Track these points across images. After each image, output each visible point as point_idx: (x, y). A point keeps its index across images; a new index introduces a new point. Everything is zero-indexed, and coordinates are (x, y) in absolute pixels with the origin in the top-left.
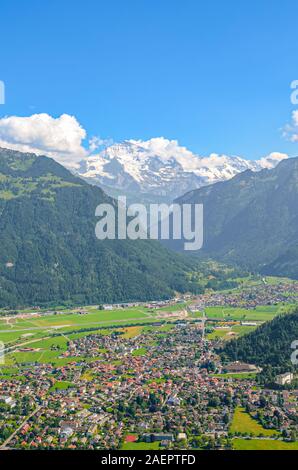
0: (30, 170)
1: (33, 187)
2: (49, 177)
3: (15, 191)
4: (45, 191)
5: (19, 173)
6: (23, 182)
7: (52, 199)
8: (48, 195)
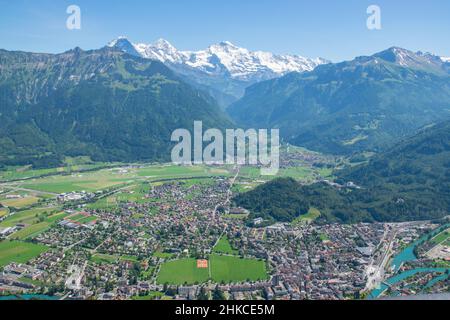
0: (147, 70)
1: (147, 83)
2: (158, 76)
3: (136, 85)
4: (153, 86)
5: (140, 72)
6: (141, 80)
7: (158, 92)
8: (155, 89)
